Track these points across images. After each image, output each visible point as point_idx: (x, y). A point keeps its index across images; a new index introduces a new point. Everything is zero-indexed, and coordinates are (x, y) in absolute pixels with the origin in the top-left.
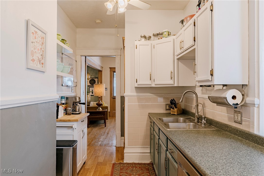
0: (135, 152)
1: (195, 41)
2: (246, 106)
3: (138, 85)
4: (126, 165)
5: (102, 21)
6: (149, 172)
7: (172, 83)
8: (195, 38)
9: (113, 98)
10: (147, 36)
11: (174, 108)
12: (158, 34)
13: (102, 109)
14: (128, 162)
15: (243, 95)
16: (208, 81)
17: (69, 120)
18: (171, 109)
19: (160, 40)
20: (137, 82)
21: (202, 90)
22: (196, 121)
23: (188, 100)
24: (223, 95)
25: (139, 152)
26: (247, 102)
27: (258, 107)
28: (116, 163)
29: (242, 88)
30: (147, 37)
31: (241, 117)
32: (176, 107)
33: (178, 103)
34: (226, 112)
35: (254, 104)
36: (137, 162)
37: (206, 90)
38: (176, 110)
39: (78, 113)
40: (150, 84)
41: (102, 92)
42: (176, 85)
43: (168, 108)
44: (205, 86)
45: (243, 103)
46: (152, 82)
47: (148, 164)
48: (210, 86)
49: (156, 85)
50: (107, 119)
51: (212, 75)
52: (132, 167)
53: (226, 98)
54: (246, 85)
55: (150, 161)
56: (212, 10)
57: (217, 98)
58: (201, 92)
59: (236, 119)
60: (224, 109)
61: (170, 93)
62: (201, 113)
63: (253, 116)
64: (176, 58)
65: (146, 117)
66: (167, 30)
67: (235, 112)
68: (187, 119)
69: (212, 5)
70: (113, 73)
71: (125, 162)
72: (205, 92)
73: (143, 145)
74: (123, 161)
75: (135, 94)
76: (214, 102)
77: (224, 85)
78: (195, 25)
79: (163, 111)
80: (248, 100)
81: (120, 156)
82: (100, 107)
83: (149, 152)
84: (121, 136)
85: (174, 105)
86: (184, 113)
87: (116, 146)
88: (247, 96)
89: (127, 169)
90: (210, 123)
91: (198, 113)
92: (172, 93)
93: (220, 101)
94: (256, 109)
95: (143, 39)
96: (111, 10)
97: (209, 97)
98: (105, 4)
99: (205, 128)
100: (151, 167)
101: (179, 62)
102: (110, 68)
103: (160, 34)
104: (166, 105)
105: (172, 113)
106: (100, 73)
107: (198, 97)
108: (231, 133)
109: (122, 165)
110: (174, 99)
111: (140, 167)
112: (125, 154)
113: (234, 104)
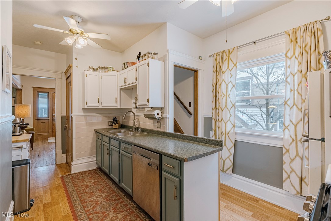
0: (83, 162)
1: (136, 80)
2: (163, 119)
3: (88, 106)
4: (75, 175)
5: (42, 43)
6: (98, 174)
7: (117, 105)
8: (136, 78)
9: (37, 120)
10: (95, 67)
11: (116, 124)
12: (103, 67)
13: (26, 132)
14: (76, 172)
15: (162, 113)
16: (146, 105)
17: (17, 141)
18: (114, 125)
19: (106, 73)
20: (86, 104)
21: (137, 111)
22: (134, 131)
23: (127, 118)
24: (153, 113)
25: (87, 161)
26: (164, 116)
27: (168, 119)
28: (64, 175)
29: (161, 109)
30: (95, 69)
31: (161, 124)
32: (117, 123)
33: (118, 120)
34: (153, 123)
35: (167, 117)
36: (85, 170)
37: (140, 110)
38: (117, 125)
39: (18, 134)
40: (98, 106)
41: (27, 113)
42: (119, 107)
43: (110, 124)
44: (140, 108)
45: (162, 117)
46: (99, 104)
47: (95, 170)
48: (143, 108)
49: (102, 107)
50: (34, 142)
51: (148, 102)
52: (81, 175)
53: (154, 115)
54: (163, 108)
55: (96, 167)
56: (148, 66)
57: (149, 115)
58: (136, 112)
59: (158, 126)
60: (151, 121)
61: (112, 113)
62: (137, 126)
63: (166, 123)
64: (119, 88)
65: (93, 132)
66: (112, 67)
67: (158, 122)
68: (127, 130)
69: (148, 63)
70: (37, 93)
71: (72, 173)
72: (139, 112)
73: (90, 155)
74: (71, 173)
75: (83, 114)
76: (147, 118)
77: (152, 108)
78: (136, 70)
79: (106, 126)
80: (164, 115)
81: (65, 170)
82: (24, 129)
83: (95, 160)
84: (62, 154)
85: (116, 122)
86: (122, 126)
87: (56, 164)
88: (164, 113)
89: (77, 177)
90: (143, 130)
91: (135, 125)
92: (114, 113)
93: (151, 116)
94: (167, 119)
95: (91, 70)
96: (72, 45)
97: (144, 115)
98: (65, 38)
99: (140, 133)
100: (98, 171)
101: (121, 91)
102: (33, 87)
103: (105, 68)
104: (109, 122)
105: (114, 128)
106: (19, 92)
107: (135, 115)
108: (156, 134)
109: (71, 176)
110: (115, 118)
111: (88, 173)
112: (73, 166)
113: (158, 118)
